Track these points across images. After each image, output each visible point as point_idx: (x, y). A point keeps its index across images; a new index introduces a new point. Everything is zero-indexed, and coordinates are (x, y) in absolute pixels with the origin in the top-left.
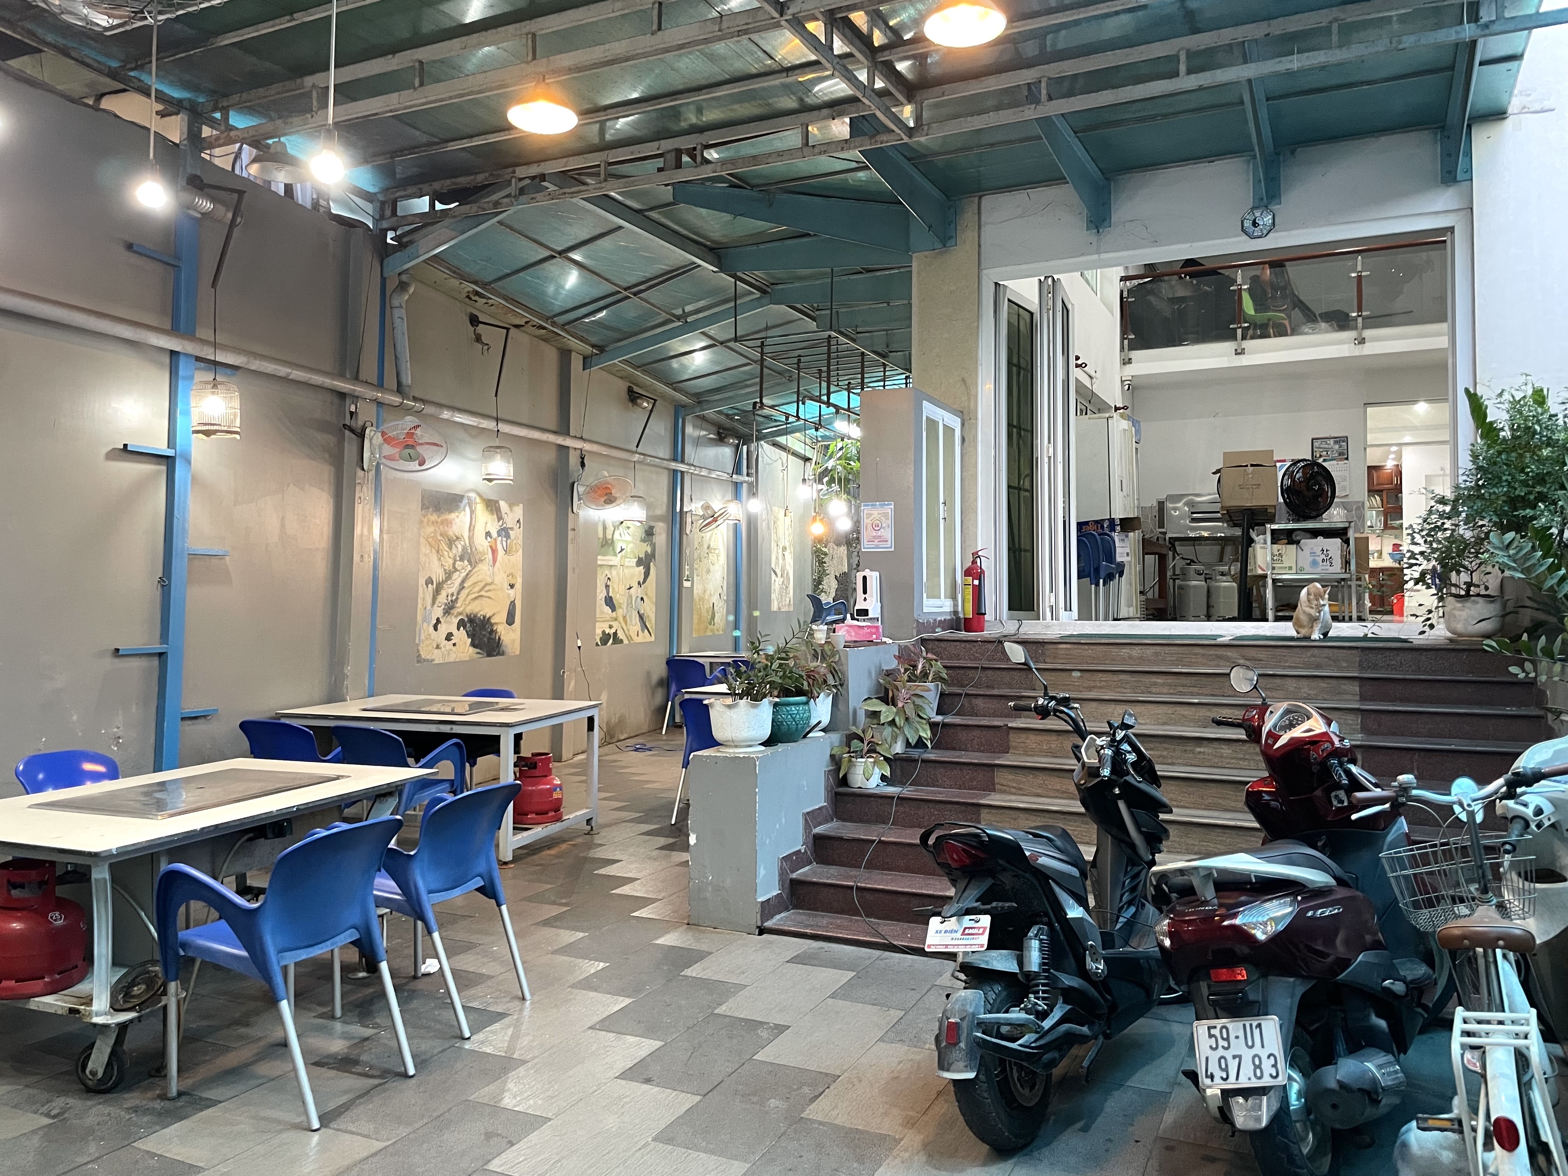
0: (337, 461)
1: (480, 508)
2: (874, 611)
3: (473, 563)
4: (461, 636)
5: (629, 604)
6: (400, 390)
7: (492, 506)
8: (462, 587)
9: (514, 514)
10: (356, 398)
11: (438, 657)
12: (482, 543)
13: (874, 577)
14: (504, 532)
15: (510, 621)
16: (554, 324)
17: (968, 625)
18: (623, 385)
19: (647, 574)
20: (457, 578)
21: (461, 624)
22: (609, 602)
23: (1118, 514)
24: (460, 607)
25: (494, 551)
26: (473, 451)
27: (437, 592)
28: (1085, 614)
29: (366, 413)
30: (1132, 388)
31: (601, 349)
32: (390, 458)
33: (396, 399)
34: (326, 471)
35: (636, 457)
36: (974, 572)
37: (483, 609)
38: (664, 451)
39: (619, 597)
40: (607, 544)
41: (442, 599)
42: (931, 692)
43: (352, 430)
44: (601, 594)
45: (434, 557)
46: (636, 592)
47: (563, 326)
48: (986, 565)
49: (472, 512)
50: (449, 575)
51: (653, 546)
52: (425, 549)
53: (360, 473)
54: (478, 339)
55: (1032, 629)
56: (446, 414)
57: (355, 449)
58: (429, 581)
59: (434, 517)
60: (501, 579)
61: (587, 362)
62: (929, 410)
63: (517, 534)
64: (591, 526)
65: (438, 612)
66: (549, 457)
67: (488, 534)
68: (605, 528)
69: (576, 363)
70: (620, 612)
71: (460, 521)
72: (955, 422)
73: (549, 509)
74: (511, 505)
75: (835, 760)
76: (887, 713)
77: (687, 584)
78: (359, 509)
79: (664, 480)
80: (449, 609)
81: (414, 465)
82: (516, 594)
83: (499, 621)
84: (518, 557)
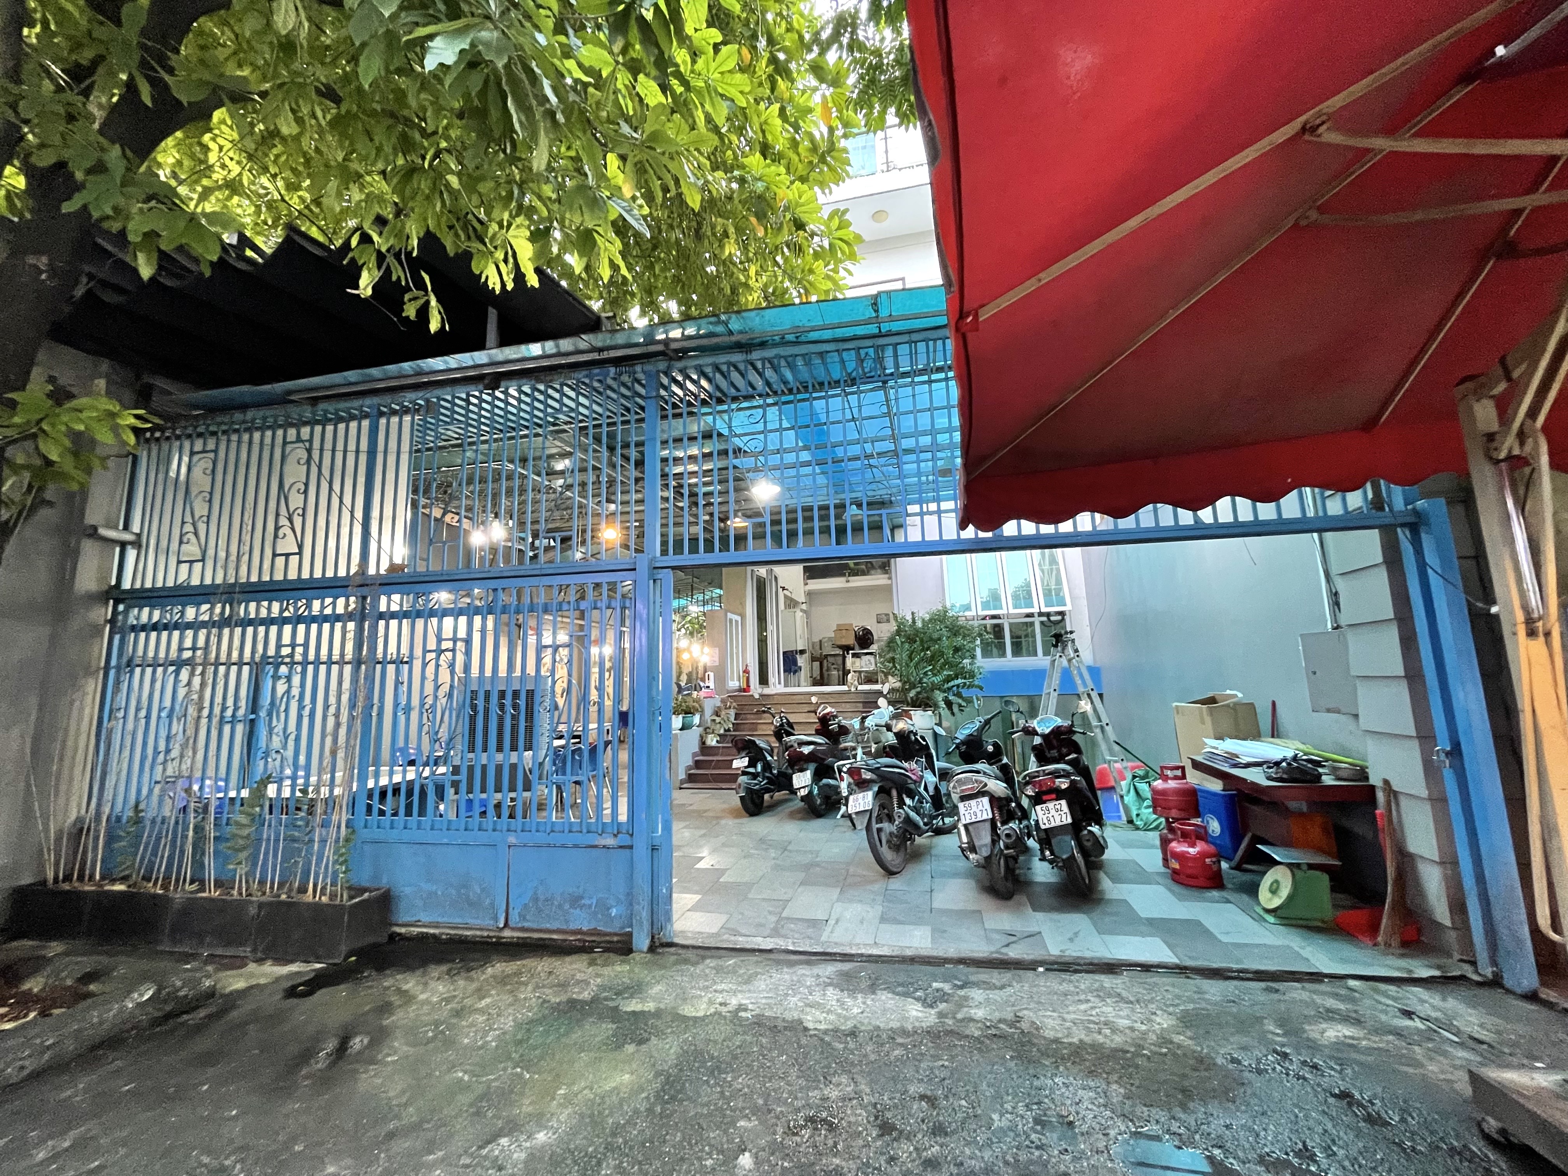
2: (712, 686)
13: (712, 675)
17: (745, 690)
23: (800, 648)
28: (786, 686)
30: (810, 594)
36: (746, 671)
42: (732, 713)
48: (750, 669)
55: (767, 691)
62: (730, 615)
72: (739, 618)
75: (701, 737)
76: (718, 720)
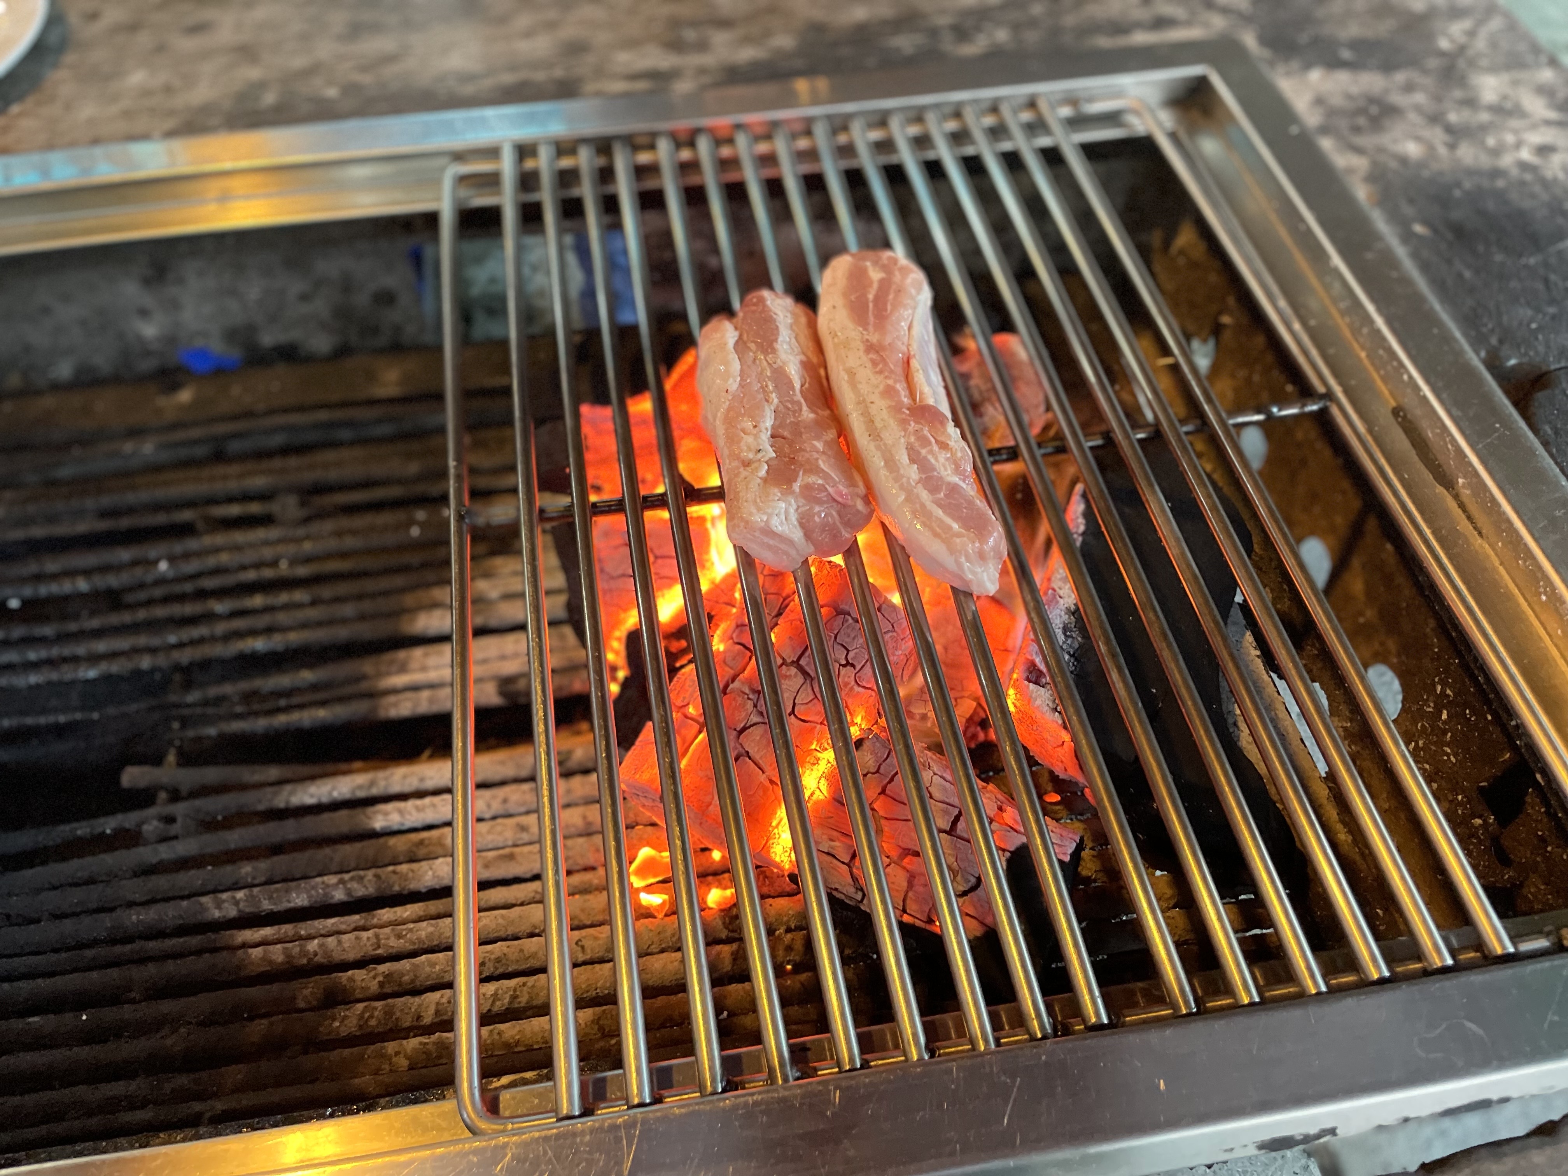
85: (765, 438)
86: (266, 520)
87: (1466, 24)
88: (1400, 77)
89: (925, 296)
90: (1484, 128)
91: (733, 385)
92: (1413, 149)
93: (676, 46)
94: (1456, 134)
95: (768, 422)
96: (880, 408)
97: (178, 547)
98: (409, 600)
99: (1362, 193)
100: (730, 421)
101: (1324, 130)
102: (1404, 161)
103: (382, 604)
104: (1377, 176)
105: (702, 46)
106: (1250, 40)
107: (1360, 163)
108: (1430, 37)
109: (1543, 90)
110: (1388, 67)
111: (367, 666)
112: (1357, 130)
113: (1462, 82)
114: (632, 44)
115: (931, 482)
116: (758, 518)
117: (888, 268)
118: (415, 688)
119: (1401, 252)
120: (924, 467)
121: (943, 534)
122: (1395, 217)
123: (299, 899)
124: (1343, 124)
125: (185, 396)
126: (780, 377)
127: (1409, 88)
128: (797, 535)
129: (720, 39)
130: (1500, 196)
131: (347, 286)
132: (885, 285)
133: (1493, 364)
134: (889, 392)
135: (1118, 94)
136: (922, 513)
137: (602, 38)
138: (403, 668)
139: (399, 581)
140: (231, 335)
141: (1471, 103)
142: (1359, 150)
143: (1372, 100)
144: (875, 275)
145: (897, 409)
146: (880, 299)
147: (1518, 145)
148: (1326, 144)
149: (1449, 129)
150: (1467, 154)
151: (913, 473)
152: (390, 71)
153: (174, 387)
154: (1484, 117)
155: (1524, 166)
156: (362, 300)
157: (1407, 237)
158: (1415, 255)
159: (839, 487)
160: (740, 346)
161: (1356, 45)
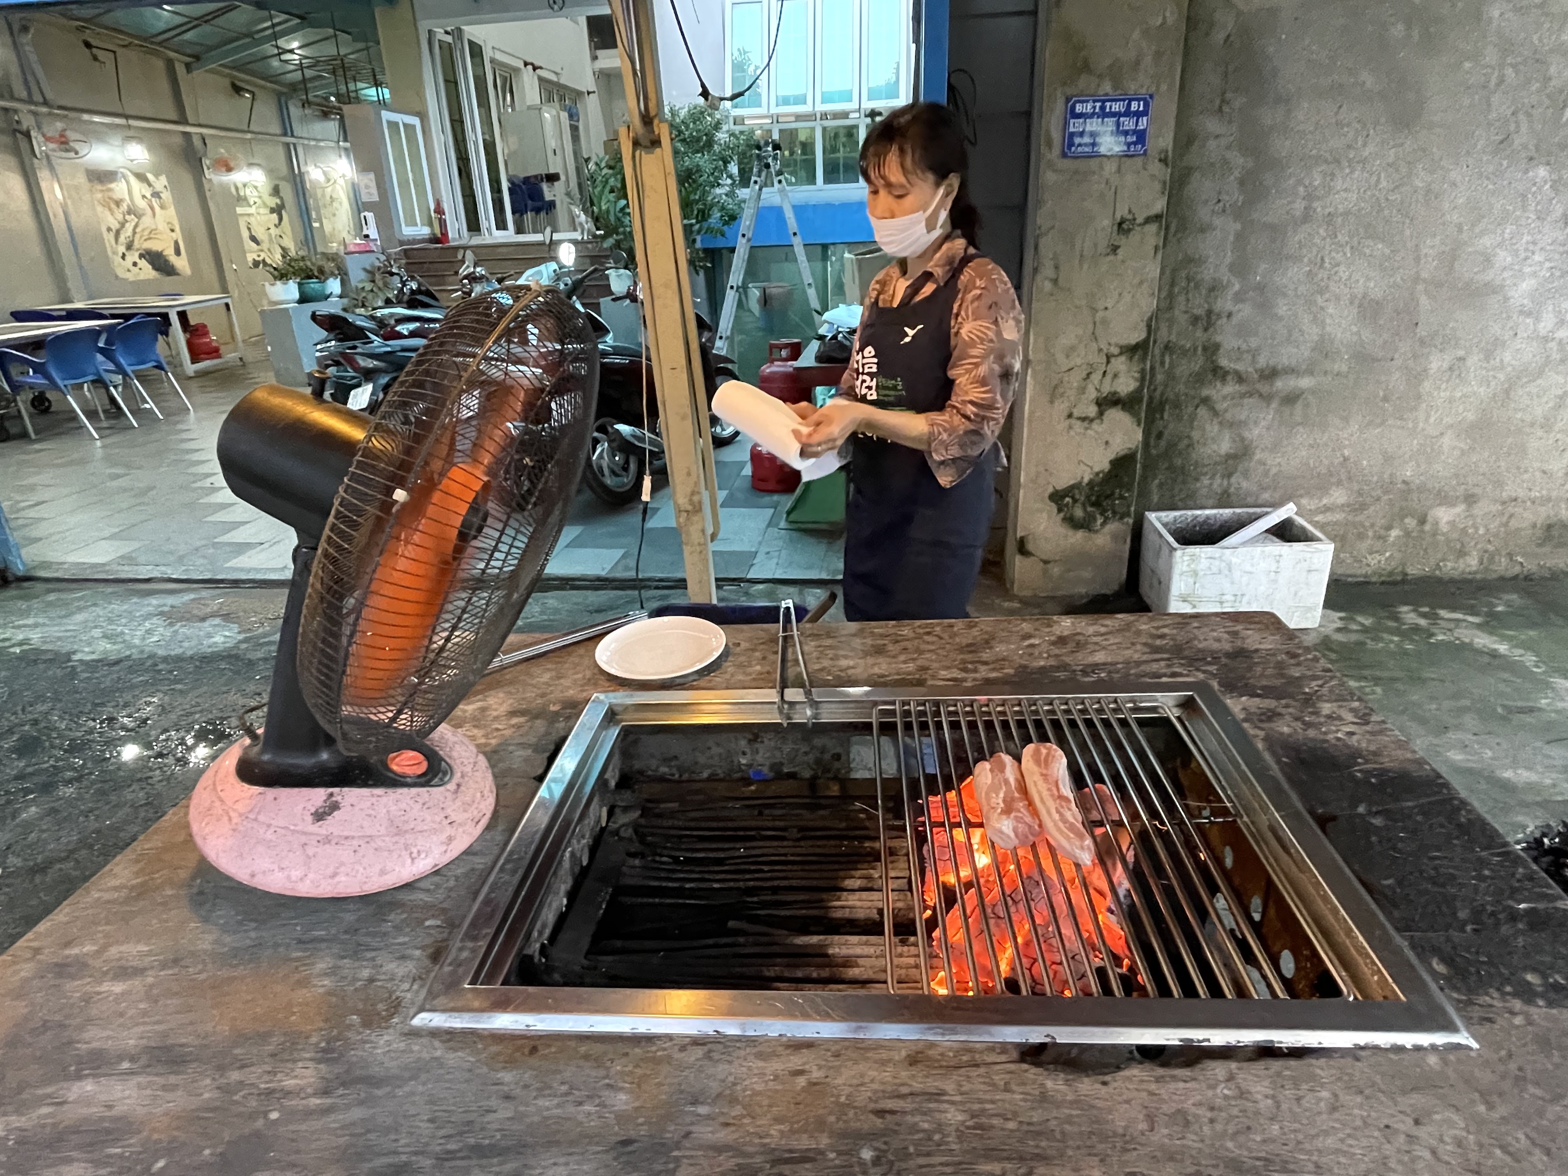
0: (17, 152)
1: (132, 179)
3: (139, 216)
4: (143, 263)
5: (271, 240)
6: (46, 103)
7: (141, 177)
8: (134, 233)
9: (160, 183)
10: (16, 111)
11: (130, 277)
12: (141, 204)
14: (156, 195)
15: (178, 252)
16: (152, 43)
17: (437, 241)
18: (227, 82)
19: (281, 219)
20: (129, 227)
21: (141, 256)
22: (253, 239)
24: (136, 244)
25: (152, 208)
26: (116, 141)
27: (117, 234)
28: (518, 232)
29: (27, 122)
30: (601, 77)
31: (197, 58)
32: (54, 150)
33: (44, 110)
34: (12, 161)
35: (249, 136)
37: (155, 246)
38: (276, 129)
39: (260, 234)
40: (241, 200)
41: (122, 239)
43: (21, 133)
44: (245, 234)
45: (108, 213)
46: (274, 231)
47: (160, 44)
49: (128, 182)
50: (123, 225)
51: (281, 199)
52: (99, 209)
53: (36, 161)
54: (95, 58)
56: (86, 117)
57: (27, 146)
58: (109, 229)
59: (99, 187)
60: (162, 226)
61: (188, 67)
63: (166, 195)
64: (225, 188)
65: (122, 249)
66: (179, 140)
67: (144, 197)
68: (237, 189)
69: (180, 69)
70: (265, 246)
71: (119, 189)
72: (415, 121)
73: (187, 179)
74: (157, 176)
77: (316, 225)
78: (43, 185)
79: (281, 152)
80: (129, 247)
81: (72, 155)
82: (178, 235)
83: (169, 253)
84: (172, 211)
85: (1000, 801)
86: (783, 838)
87: (1320, 682)
88: (1283, 702)
89: (1064, 761)
90: (1321, 724)
91: (989, 781)
92: (1286, 730)
93: (965, 670)
94: (1308, 725)
95: (1002, 795)
96: (1045, 793)
97: (748, 844)
98: (842, 874)
99: (1260, 746)
100: (987, 794)
101: (1245, 720)
102: (1282, 734)
103: (830, 874)
104: (1266, 739)
105: (975, 671)
106: (1215, 684)
107: (1262, 734)
108: (1301, 687)
109: (1352, 710)
110: (1278, 698)
111: (824, 896)
112: (1262, 721)
113: (1313, 705)
114: (947, 668)
115: (1064, 820)
116: (998, 826)
117: (1049, 749)
118: (843, 907)
119: (1275, 767)
120: (1061, 815)
121: (1068, 838)
122: (1274, 753)
123: (799, 974)
124: (1255, 718)
125: (753, 788)
126: (1006, 782)
127: (1287, 706)
128: (1012, 835)
129: (982, 668)
130: (1325, 750)
131: (823, 750)
132: (1048, 754)
133: (1312, 813)
134: (1049, 790)
135: (1156, 700)
136: (1059, 830)
137: (935, 665)
138: (839, 899)
139: (836, 867)
140: (772, 767)
141: (1316, 713)
142: (1262, 729)
143: (1269, 710)
144: (1044, 751)
145: (1052, 795)
146: (1046, 760)
147: (1338, 731)
148: (1246, 725)
149: (1304, 723)
150: (1312, 733)
151: (1057, 817)
152: (850, 672)
153: (750, 784)
154: (1322, 720)
155: (1339, 739)
156: (827, 756)
157: (1279, 762)
158: (1282, 770)
159: (1028, 819)
160: (991, 770)
161: (1263, 688)
